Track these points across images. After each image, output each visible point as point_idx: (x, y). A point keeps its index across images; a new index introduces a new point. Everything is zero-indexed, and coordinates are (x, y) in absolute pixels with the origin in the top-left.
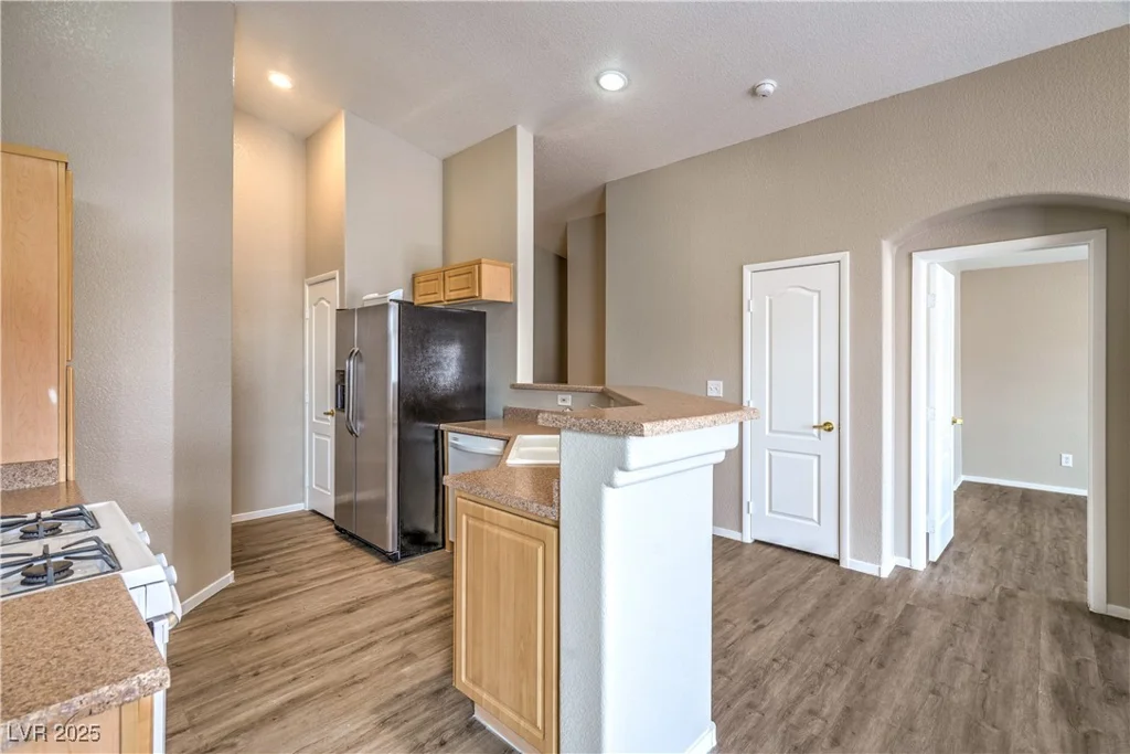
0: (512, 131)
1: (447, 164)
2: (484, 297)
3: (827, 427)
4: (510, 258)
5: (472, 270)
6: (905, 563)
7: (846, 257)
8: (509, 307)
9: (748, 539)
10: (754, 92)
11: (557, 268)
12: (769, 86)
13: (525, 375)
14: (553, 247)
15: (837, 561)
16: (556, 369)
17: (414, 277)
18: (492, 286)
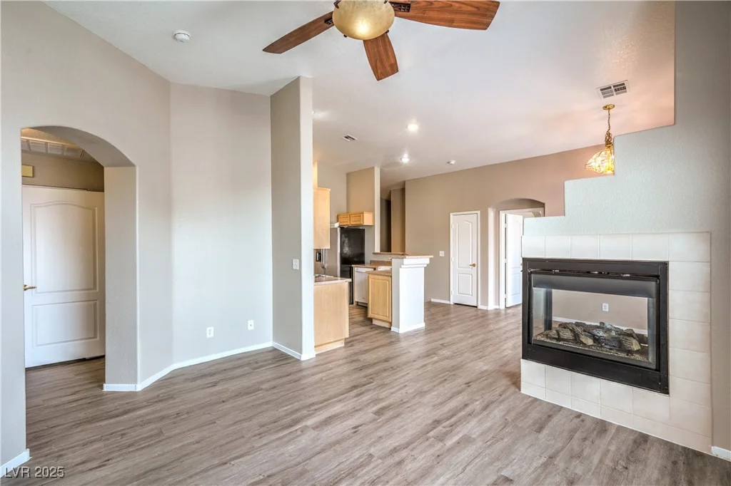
0: (374, 168)
1: (348, 175)
2: (365, 224)
3: (474, 265)
4: (372, 211)
5: (360, 215)
6: (497, 307)
7: (479, 212)
8: (372, 227)
9: (452, 303)
10: (449, 163)
11: (387, 205)
12: (453, 162)
13: (377, 249)
14: (385, 197)
15: (476, 307)
16: (387, 247)
17: (338, 216)
18: (367, 220)
